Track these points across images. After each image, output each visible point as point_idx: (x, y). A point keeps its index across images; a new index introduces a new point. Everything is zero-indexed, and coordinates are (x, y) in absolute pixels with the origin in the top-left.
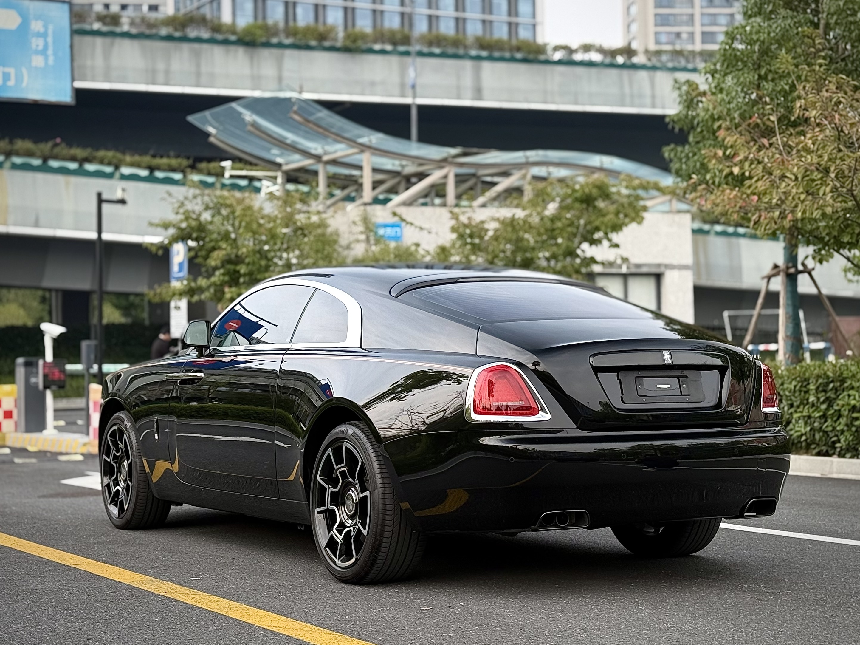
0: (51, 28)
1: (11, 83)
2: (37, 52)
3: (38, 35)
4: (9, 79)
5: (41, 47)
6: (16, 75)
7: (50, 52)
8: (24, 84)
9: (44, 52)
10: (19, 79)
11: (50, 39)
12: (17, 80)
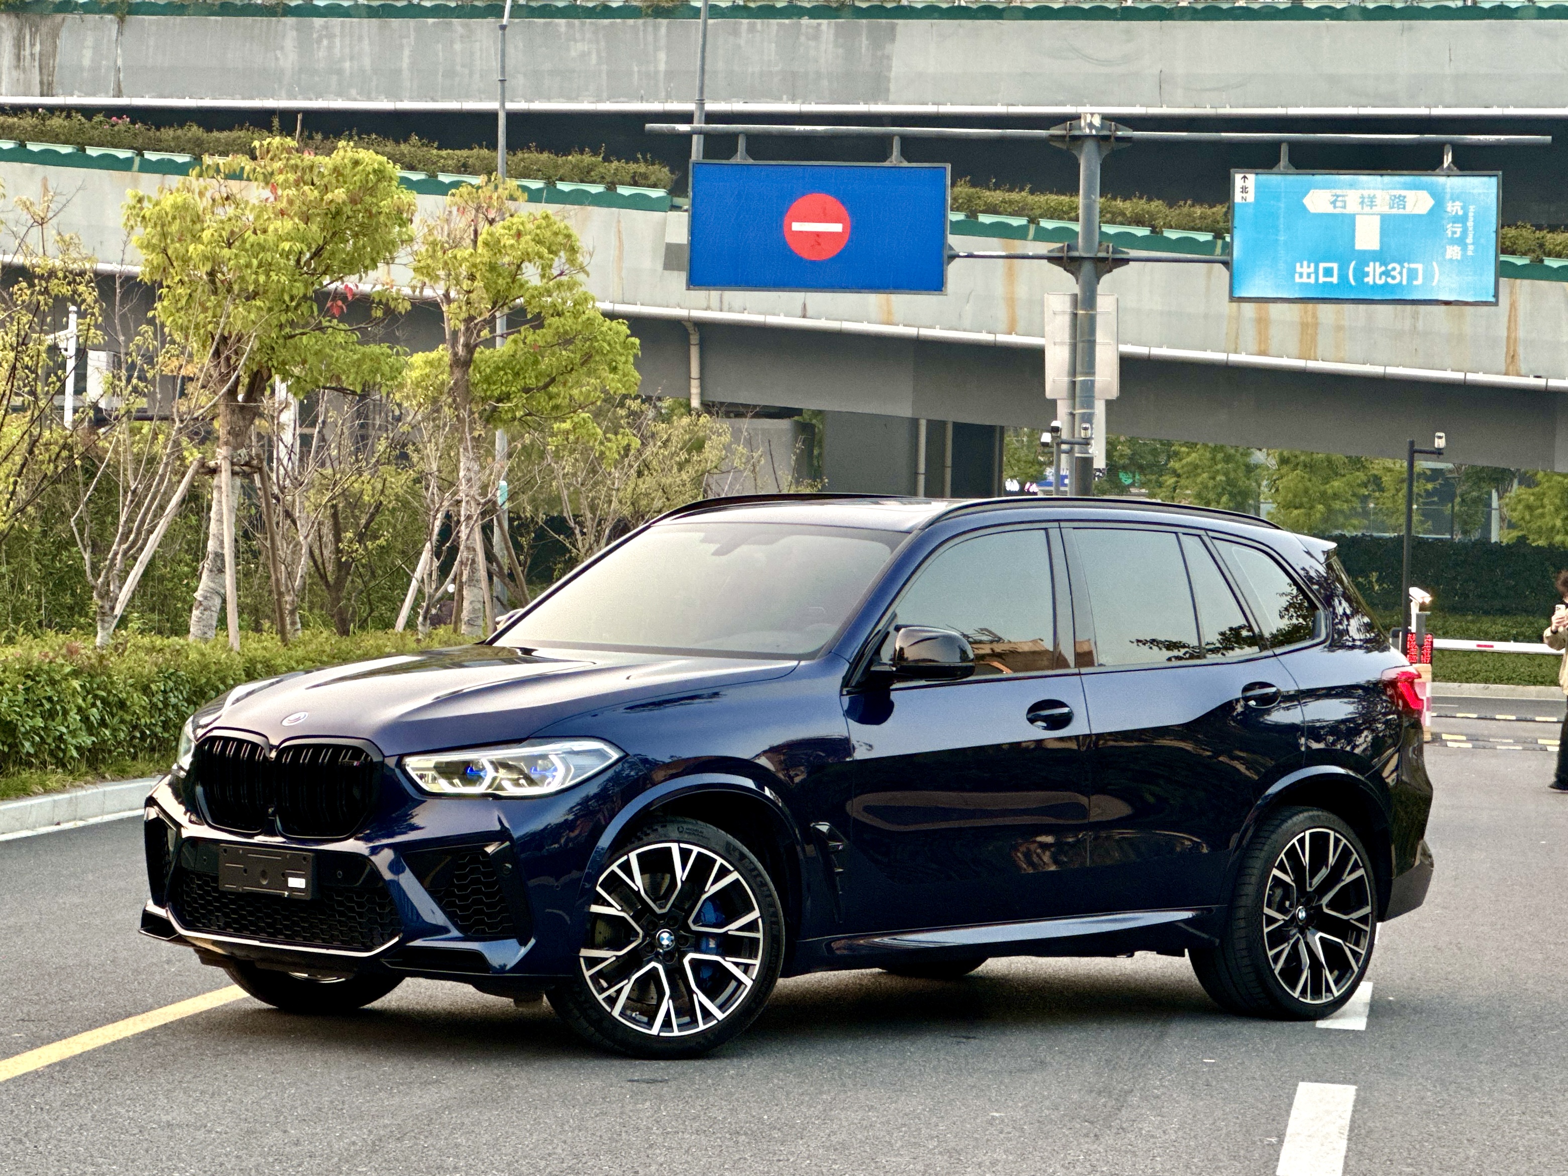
0: (1472, 208)
1: (1418, 282)
2: (1453, 241)
3: (1456, 219)
4: (1416, 279)
5: (1457, 235)
6: (1425, 271)
7: (1469, 240)
8: (1434, 284)
9: (1461, 242)
10: (1428, 276)
11: (1470, 224)
12: (1424, 278)
